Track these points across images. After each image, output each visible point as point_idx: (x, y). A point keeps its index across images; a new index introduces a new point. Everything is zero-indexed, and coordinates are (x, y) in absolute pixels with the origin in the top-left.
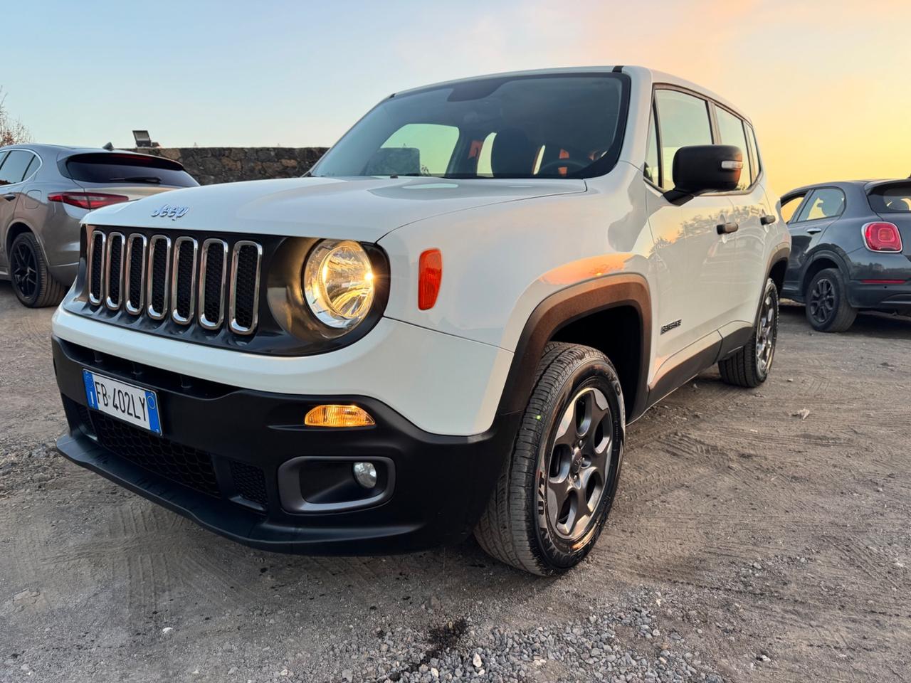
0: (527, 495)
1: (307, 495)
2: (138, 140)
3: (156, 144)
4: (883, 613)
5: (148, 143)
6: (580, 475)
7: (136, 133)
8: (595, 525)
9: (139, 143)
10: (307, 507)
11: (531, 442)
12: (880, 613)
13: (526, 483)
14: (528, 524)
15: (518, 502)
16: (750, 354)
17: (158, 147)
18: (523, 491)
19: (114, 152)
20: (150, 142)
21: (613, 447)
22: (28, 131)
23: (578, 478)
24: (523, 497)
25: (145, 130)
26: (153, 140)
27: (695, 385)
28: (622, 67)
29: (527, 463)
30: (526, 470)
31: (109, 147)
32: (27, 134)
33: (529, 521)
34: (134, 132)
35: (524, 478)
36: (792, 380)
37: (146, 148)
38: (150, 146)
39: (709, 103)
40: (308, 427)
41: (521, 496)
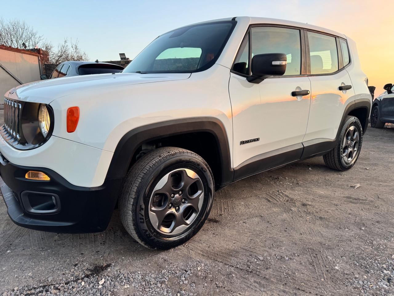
0: (133, 215)
1: (33, 206)
2: (121, 57)
3: (128, 59)
4: (303, 291)
5: (125, 58)
6: (180, 207)
7: (121, 54)
8: (191, 230)
9: (122, 59)
10: (33, 210)
11: (135, 191)
12: (302, 290)
13: (132, 209)
14: (135, 227)
15: (129, 217)
16: (337, 155)
17: (129, 60)
18: (131, 212)
19: (99, 63)
20: (126, 57)
21: (205, 195)
22: (88, 55)
23: (179, 208)
24: (131, 215)
25: (124, 53)
26: (127, 57)
27: (310, 168)
28: (235, 18)
29: (132, 200)
30: (132, 203)
31: (97, 61)
32: (87, 56)
33: (135, 226)
34: (120, 54)
35: (131, 207)
36: (368, 168)
37: (124, 60)
38: (125, 59)
39: (301, 31)
40: (27, 179)
41: (130, 215)
